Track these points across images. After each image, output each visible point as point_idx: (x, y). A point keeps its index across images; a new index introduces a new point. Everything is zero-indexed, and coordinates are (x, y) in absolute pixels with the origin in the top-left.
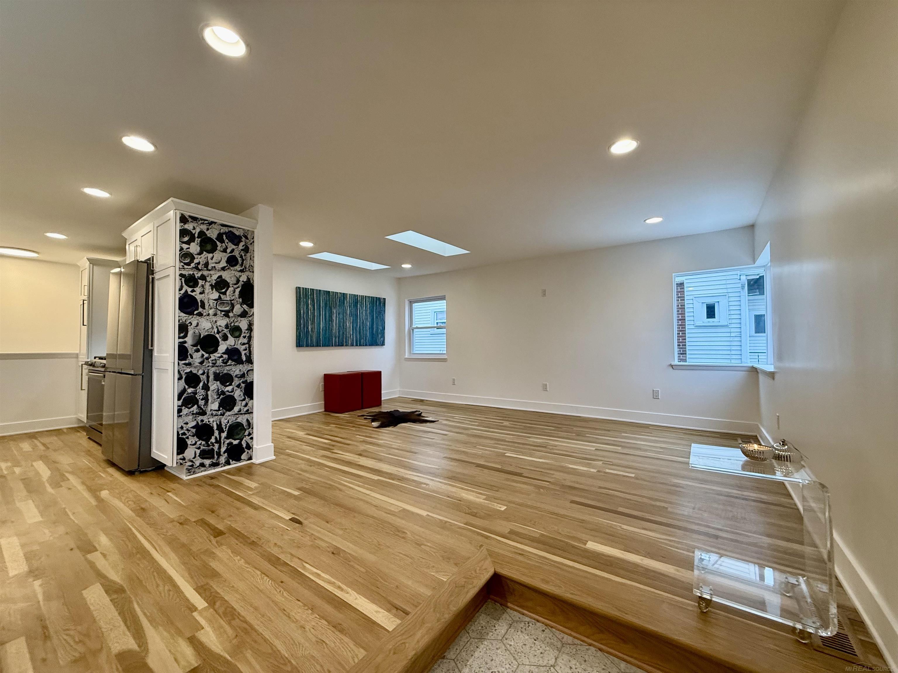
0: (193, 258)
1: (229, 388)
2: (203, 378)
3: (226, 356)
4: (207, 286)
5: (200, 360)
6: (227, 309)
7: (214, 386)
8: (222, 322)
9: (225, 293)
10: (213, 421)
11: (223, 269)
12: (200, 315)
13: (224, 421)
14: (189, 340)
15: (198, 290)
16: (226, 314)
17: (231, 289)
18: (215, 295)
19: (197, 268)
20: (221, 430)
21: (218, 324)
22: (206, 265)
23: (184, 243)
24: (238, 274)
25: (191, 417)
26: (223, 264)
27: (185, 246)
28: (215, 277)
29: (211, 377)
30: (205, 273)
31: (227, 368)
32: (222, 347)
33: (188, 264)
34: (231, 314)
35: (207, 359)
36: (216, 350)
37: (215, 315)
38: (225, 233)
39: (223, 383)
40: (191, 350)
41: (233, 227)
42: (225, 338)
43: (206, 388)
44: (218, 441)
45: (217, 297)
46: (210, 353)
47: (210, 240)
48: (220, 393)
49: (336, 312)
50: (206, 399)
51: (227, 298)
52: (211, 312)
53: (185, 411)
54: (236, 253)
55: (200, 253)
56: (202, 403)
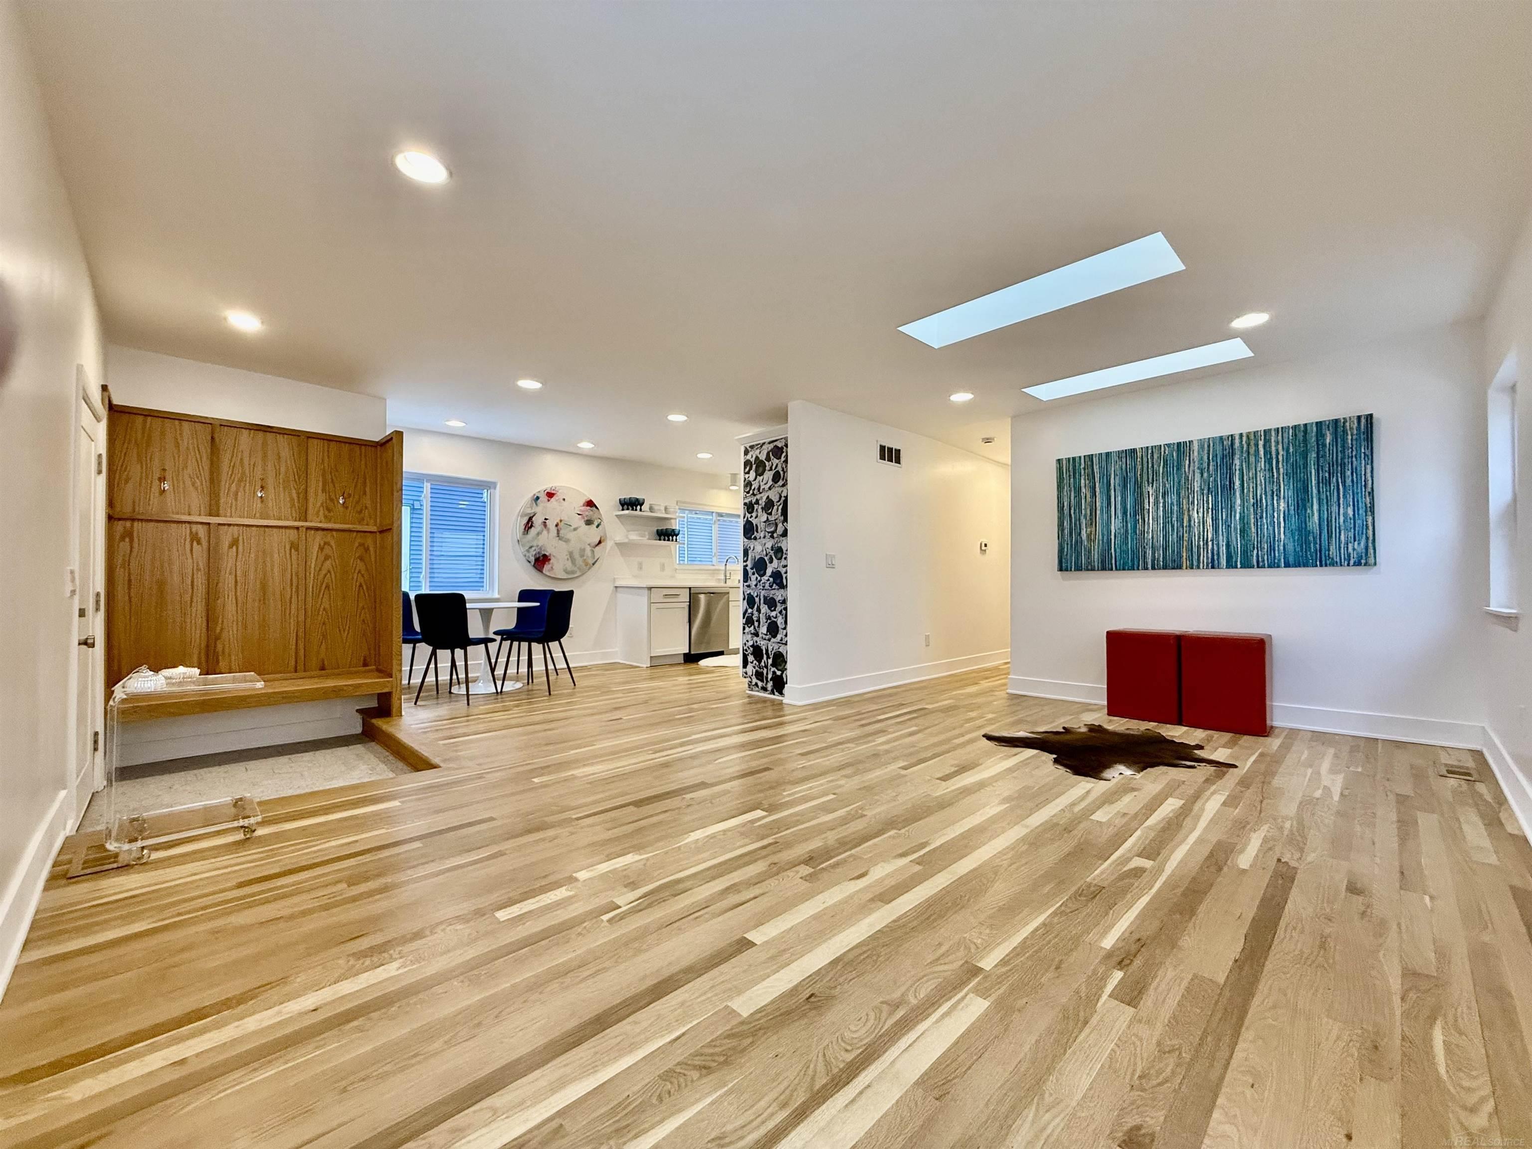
0: (751, 485)
1: (774, 614)
2: (757, 600)
3: (771, 579)
4: (760, 510)
5: (754, 583)
6: (772, 529)
7: (764, 609)
8: (769, 545)
9: (770, 514)
10: (762, 644)
11: (770, 488)
12: (755, 538)
13: (770, 649)
14: (749, 563)
15: (754, 514)
16: (772, 537)
17: (775, 507)
18: (764, 517)
19: (754, 494)
20: (768, 657)
21: (767, 546)
22: (759, 489)
23: (746, 473)
24: (780, 490)
25: (750, 636)
26: (770, 483)
27: (747, 476)
28: (764, 499)
29: (762, 601)
30: (758, 497)
31: (773, 592)
32: (769, 571)
33: (748, 492)
34: (775, 535)
35: (760, 581)
36: (764, 574)
37: (764, 537)
38: (771, 450)
39: (770, 608)
40: (750, 572)
41: (776, 441)
42: (771, 561)
43: (759, 610)
44: (766, 667)
45: (765, 519)
46: (761, 576)
47: (762, 461)
48: (768, 618)
49: (1157, 492)
50: (758, 621)
51: (771, 518)
52: (762, 535)
53: (747, 630)
54: (779, 468)
55: (755, 480)
56: (756, 624)
